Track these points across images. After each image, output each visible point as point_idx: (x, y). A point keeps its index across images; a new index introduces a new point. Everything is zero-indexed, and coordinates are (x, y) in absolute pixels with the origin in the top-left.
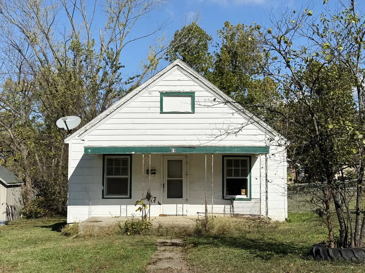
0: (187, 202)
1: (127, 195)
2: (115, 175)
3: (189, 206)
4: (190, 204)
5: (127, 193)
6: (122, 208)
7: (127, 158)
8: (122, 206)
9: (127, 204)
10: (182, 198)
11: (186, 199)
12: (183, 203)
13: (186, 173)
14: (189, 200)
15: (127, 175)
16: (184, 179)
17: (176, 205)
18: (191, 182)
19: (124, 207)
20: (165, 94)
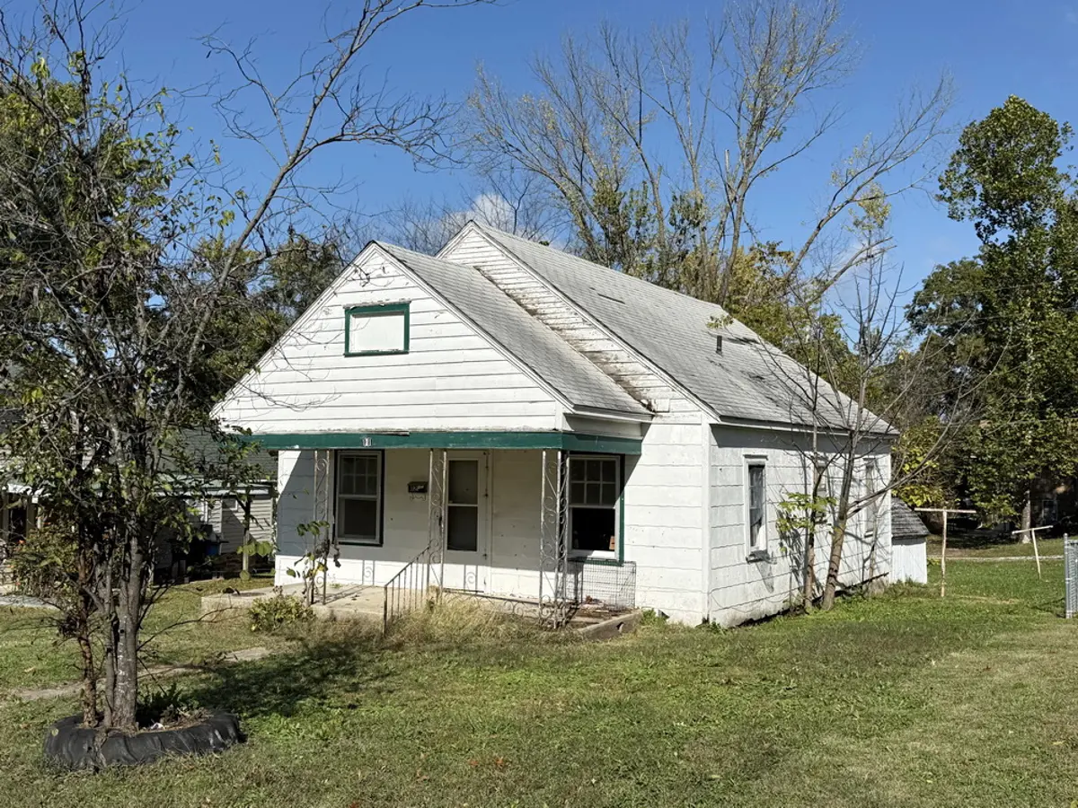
0: (486, 560)
1: (374, 538)
2: (356, 494)
3: (489, 569)
4: (492, 566)
5: (375, 534)
6: (366, 566)
7: (376, 456)
8: (366, 562)
9: (374, 559)
10: (476, 550)
11: (484, 553)
13: (484, 493)
14: (489, 558)
15: (376, 494)
16: (480, 505)
17: (462, 566)
18: (495, 512)
19: (369, 563)
20: (354, 311)
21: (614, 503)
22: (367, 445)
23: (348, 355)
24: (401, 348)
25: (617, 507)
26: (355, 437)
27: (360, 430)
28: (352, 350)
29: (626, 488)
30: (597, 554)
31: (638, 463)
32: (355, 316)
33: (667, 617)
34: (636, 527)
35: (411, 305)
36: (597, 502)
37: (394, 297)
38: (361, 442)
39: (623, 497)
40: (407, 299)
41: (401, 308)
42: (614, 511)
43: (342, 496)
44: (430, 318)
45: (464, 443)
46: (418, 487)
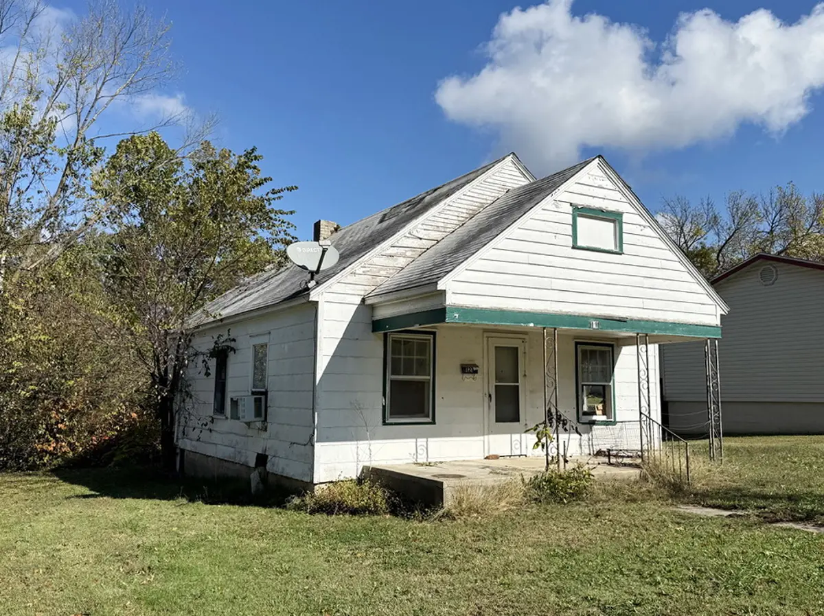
1: (428, 416)
3: (529, 436)
5: (428, 413)
6: (418, 444)
7: (429, 340)
8: (418, 440)
9: (427, 436)
10: (519, 421)
11: (524, 422)
12: (520, 432)
13: (524, 373)
14: (528, 427)
15: (428, 375)
16: (521, 384)
18: (531, 389)
19: (421, 441)
21: (610, 381)
22: (594, 326)
23: (574, 247)
26: (584, 320)
27: (588, 314)
29: (615, 369)
34: (622, 398)
35: (623, 216)
37: (612, 207)
38: (591, 325)
39: (614, 377)
40: (620, 210)
44: (637, 230)
46: (468, 369)
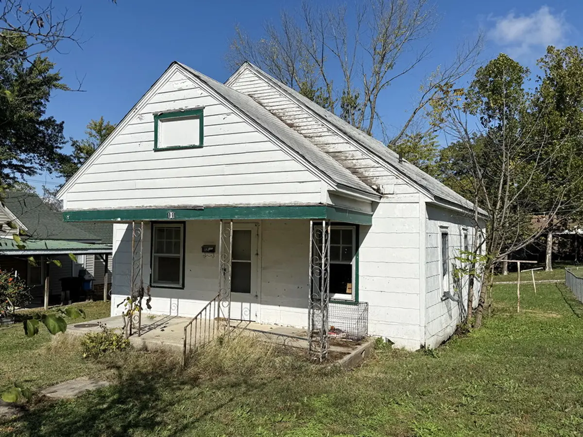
0: (257, 299)
1: (179, 284)
2: (167, 253)
3: (259, 306)
4: (261, 304)
5: (179, 280)
6: (172, 302)
7: (180, 228)
8: (172, 299)
9: (178, 298)
10: (250, 292)
11: (255, 294)
12: (250, 302)
13: (256, 253)
14: (259, 299)
15: (179, 253)
16: (253, 261)
17: (240, 304)
18: (263, 266)
19: (174, 301)
20: (161, 117)
21: (351, 261)
22: (171, 217)
23: (156, 150)
24: (197, 144)
25: (353, 263)
26: (163, 211)
27: (166, 206)
28: (160, 146)
29: (360, 249)
30: (337, 296)
31: (370, 231)
32: (162, 121)
33: (393, 343)
34: (368, 278)
35: (204, 110)
36: (338, 259)
37: (192, 105)
38: (167, 216)
39: (358, 256)
40: (201, 106)
41: (197, 113)
42: (351, 265)
43: (155, 254)
44: (219, 119)
45: (247, 215)
46: (209, 249)
